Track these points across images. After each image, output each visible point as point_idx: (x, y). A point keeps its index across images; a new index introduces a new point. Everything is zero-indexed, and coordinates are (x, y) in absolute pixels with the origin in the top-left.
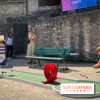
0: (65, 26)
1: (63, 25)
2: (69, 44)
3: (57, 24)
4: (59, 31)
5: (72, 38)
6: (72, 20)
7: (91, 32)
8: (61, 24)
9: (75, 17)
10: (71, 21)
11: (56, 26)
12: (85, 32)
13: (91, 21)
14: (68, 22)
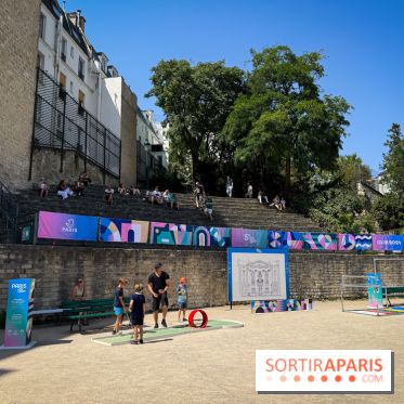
0: (50, 264)
1: (47, 262)
2: (57, 294)
3: (33, 258)
4: (37, 271)
5: (62, 284)
6: (65, 255)
7: (95, 275)
8: (42, 259)
9: (70, 253)
10: (62, 257)
11: (30, 262)
12: (86, 275)
13: (95, 261)
14: (57, 258)
